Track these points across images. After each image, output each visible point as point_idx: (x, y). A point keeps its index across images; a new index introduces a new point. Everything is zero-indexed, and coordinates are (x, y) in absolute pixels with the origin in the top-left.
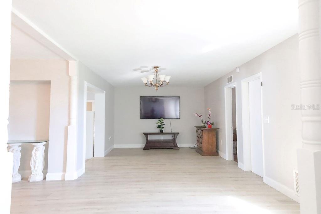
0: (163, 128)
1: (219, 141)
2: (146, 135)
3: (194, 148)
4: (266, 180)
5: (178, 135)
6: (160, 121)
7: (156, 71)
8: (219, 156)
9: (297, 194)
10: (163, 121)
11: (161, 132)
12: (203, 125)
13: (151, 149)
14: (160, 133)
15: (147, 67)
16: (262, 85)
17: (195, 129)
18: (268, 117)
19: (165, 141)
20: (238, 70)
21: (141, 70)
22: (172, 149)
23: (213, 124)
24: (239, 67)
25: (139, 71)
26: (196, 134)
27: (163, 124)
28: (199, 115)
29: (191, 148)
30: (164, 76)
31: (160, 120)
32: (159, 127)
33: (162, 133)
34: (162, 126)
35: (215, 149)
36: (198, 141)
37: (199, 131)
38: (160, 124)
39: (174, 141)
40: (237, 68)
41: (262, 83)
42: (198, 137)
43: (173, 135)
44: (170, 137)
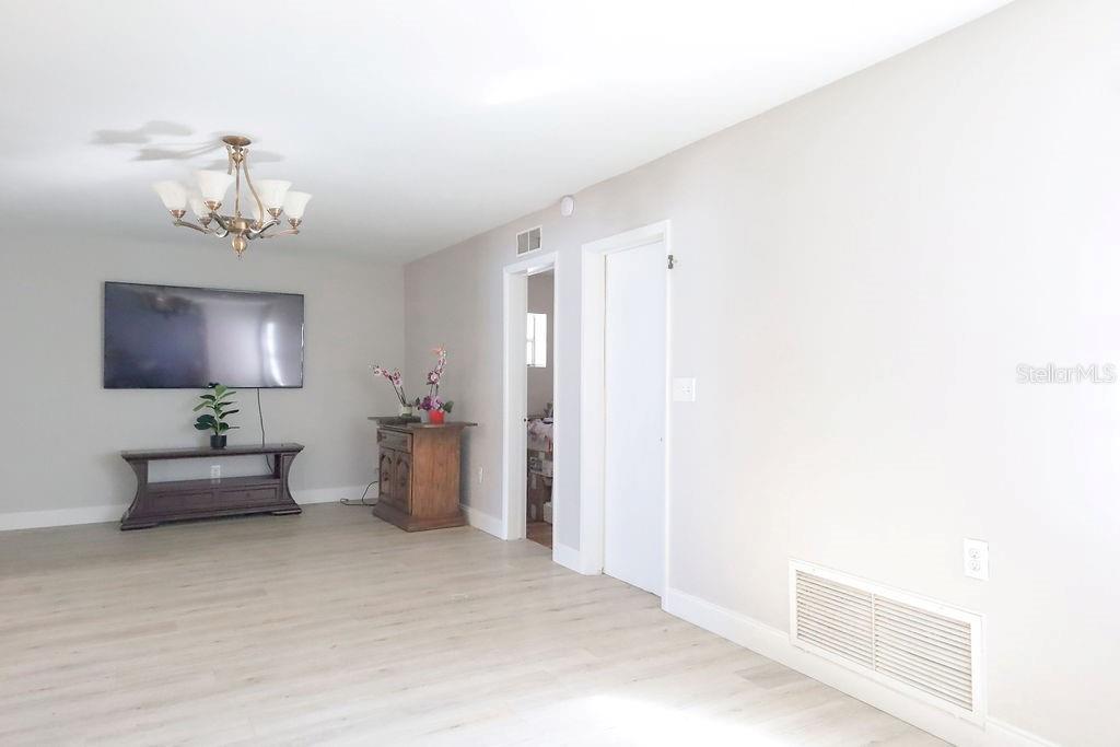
0: (224, 426)
1: (472, 470)
2: (138, 461)
3: (364, 503)
4: (675, 602)
5: (299, 455)
6: (212, 398)
7: (237, 160)
8: (468, 524)
9: (800, 643)
10: (226, 400)
11: (218, 447)
12: (403, 411)
13: (163, 523)
14: (211, 450)
15: (185, 131)
16: (671, 266)
17: (375, 427)
18: (694, 380)
19: (230, 485)
20: (568, 207)
21: (144, 141)
22: (269, 513)
23: (448, 408)
24: (570, 196)
25: (132, 150)
26: (378, 447)
27: (224, 409)
28: (388, 373)
29: (345, 503)
30: (284, 186)
31: (212, 392)
32: (204, 423)
33: (221, 451)
34: (219, 421)
35: (456, 500)
36: (384, 477)
37: (393, 437)
38: (212, 412)
39: (278, 481)
40: (564, 197)
41: (671, 258)
42: (385, 462)
43: (272, 457)
44: (256, 467)
